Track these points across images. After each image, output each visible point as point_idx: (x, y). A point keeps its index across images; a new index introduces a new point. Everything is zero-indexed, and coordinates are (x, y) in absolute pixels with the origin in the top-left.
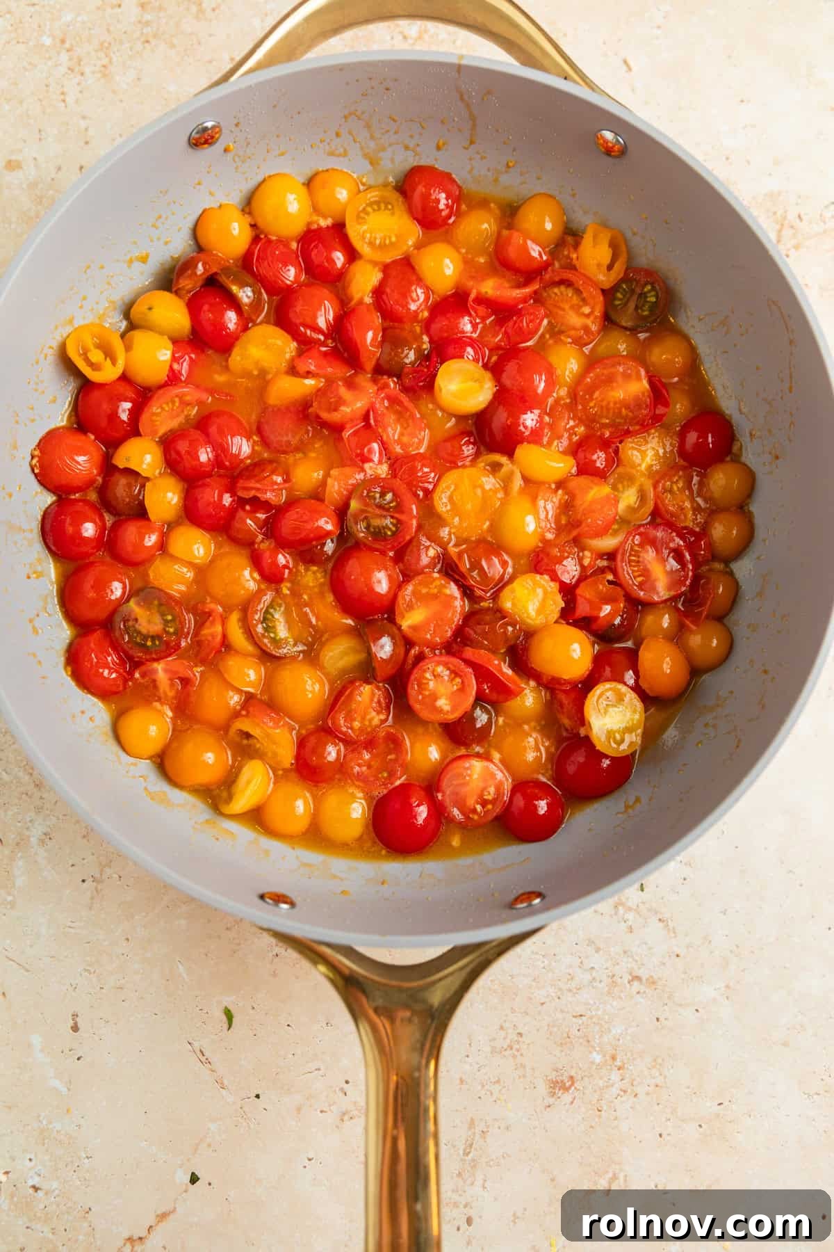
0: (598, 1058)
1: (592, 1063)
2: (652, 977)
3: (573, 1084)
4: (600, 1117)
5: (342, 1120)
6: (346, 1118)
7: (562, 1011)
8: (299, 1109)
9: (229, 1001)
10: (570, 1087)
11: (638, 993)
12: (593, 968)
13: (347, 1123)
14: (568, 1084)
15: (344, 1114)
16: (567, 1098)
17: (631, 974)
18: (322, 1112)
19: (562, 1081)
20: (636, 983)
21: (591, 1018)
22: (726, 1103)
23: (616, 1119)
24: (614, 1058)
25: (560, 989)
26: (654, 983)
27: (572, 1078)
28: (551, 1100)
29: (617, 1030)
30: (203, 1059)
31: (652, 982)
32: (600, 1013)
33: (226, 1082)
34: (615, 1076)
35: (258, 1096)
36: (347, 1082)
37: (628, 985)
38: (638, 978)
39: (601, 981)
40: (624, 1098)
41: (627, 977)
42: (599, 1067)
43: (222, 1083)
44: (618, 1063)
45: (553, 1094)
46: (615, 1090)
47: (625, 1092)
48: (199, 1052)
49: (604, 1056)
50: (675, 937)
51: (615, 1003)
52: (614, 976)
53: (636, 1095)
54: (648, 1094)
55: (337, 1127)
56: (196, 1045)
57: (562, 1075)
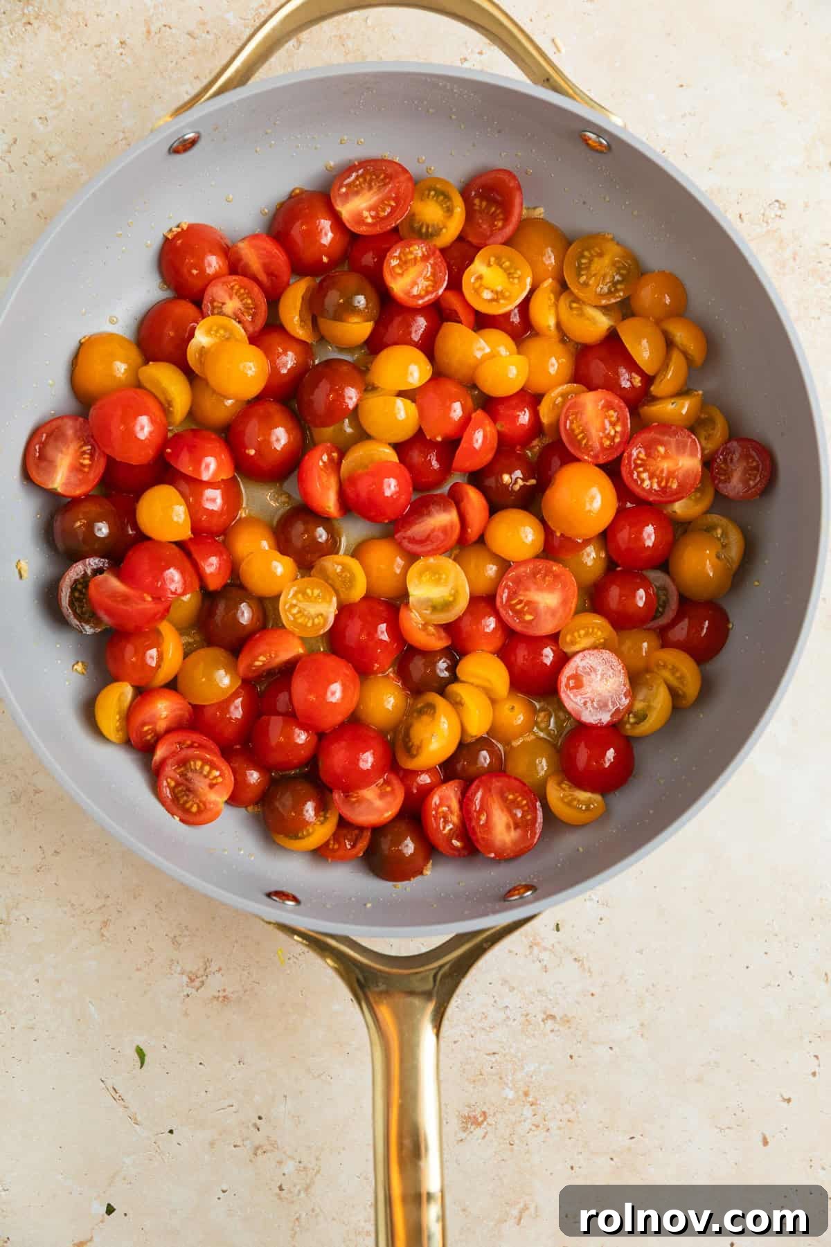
0: (511, 1094)
1: (506, 1099)
2: (566, 1015)
3: (485, 1119)
4: (512, 1150)
5: (256, 1154)
6: (259, 1152)
7: (475, 1049)
8: (212, 1144)
9: (141, 1040)
10: (482, 1122)
11: (552, 1031)
12: (507, 1007)
13: (261, 1158)
14: (480, 1119)
15: (257, 1148)
16: (479, 1132)
17: (545, 1013)
18: (235, 1146)
19: (475, 1117)
20: (550, 1022)
21: (505, 1055)
22: (638, 1137)
23: (528, 1152)
24: (526, 1094)
25: (473, 1028)
26: (568, 1021)
27: (484, 1113)
28: (463, 1135)
29: (530, 1068)
30: (117, 1096)
31: (566, 1020)
32: (512, 1051)
33: (139, 1118)
34: (527, 1111)
35: (171, 1132)
36: (260, 1118)
37: (542, 1023)
38: (553, 1017)
39: (514, 1020)
40: (536, 1133)
41: (541, 1016)
42: (512, 1103)
43: (135, 1119)
44: (530, 1099)
45: (465, 1129)
46: (527, 1125)
47: (537, 1126)
48: (111, 1090)
49: (516, 1092)
50: (591, 976)
51: (528, 1041)
52: (527, 1015)
53: (548, 1130)
54: (560, 1128)
55: (251, 1161)
56: (109, 1083)
57: (474, 1111)
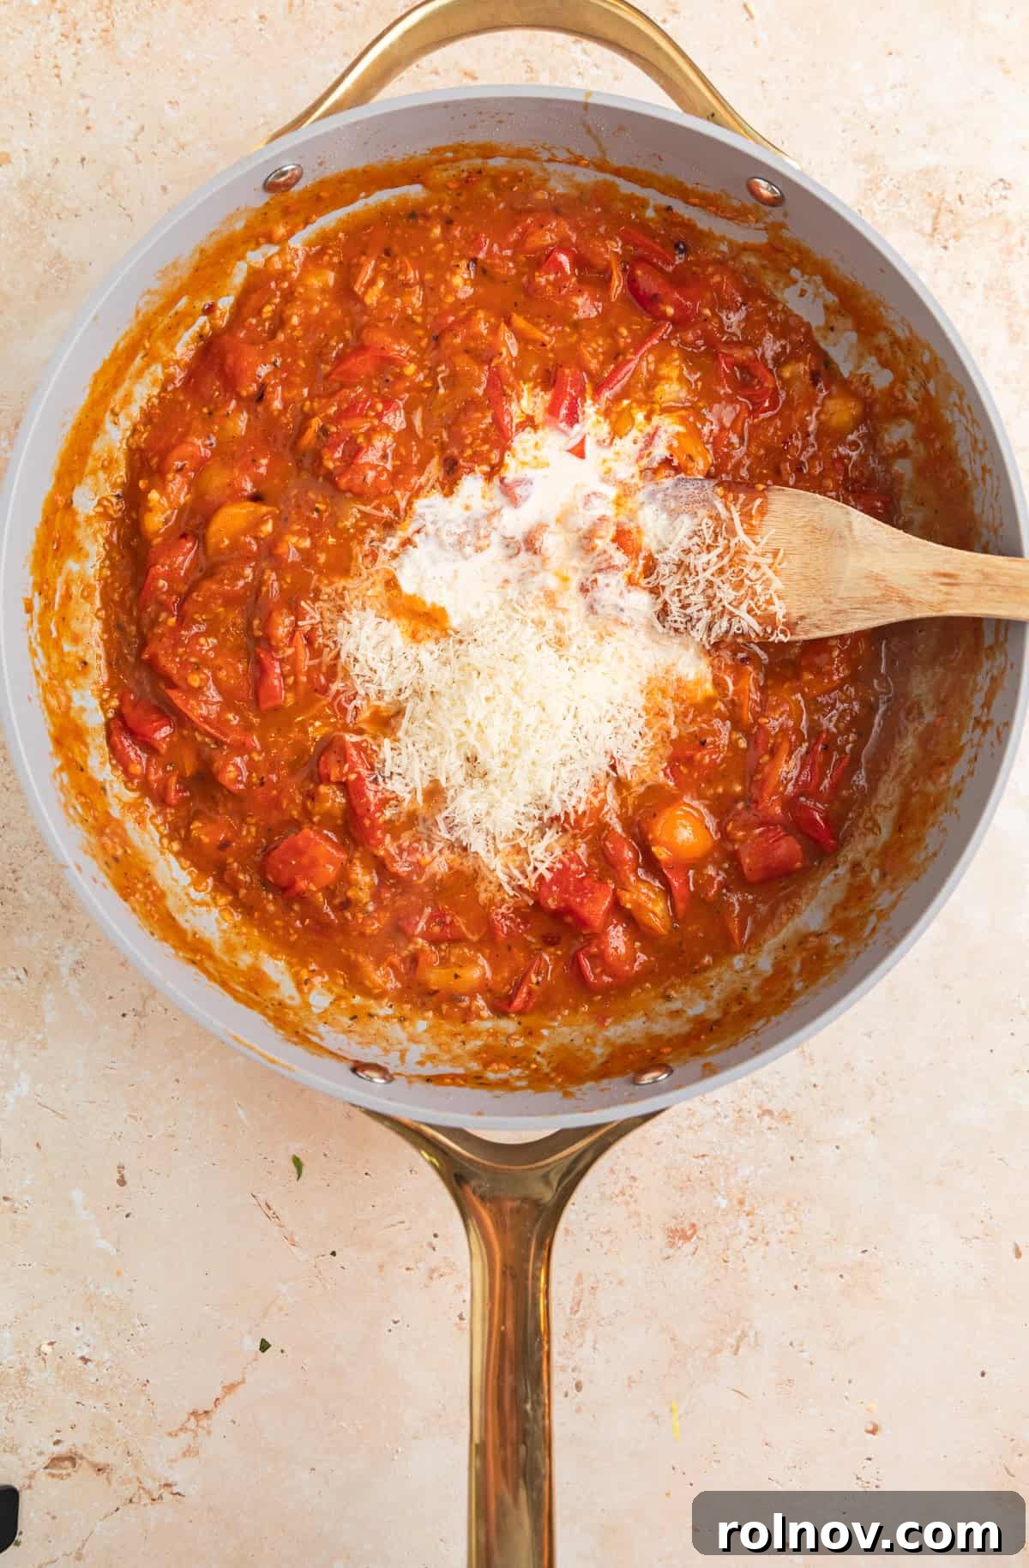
0: (723, 1203)
1: (718, 1208)
2: (784, 1110)
3: (695, 1232)
4: (726, 1268)
5: (431, 1278)
6: (435, 1275)
7: (682, 1151)
8: (381, 1267)
9: (296, 1148)
10: (692, 1235)
11: (770, 1128)
12: (716, 1102)
13: (437, 1282)
14: (689, 1233)
15: (433, 1271)
16: (688, 1248)
17: (760, 1107)
18: (408, 1269)
19: (683, 1230)
20: (767, 1118)
21: (715, 1158)
22: (871, 1249)
23: (745, 1270)
24: (741, 1203)
25: (679, 1126)
26: (787, 1117)
27: (693, 1225)
28: (671, 1252)
29: (746, 1171)
30: (270, 1213)
31: (785, 1117)
32: (725, 1152)
33: (296, 1239)
34: (743, 1223)
35: (333, 1254)
36: (435, 1236)
37: (758, 1121)
38: (769, 1112)
39: (726, 1117)
40: (754, 1247)
41: (756, 1112)
42: (725, 1213)
43: (292, 1240)
44: (747, 1208)
45: (672, 1245)
46: (743, 1240)
47: (755, 1240)
48: (263, 1205)
49: (731, 1200)
50: (813, 1064)
51: (742, 1141)
52: (740, 1110)
53: (767, 1244)
54: (781, 1242)
55: (426, 1286)
56: (261, 1197)
57: (682, 1223)
